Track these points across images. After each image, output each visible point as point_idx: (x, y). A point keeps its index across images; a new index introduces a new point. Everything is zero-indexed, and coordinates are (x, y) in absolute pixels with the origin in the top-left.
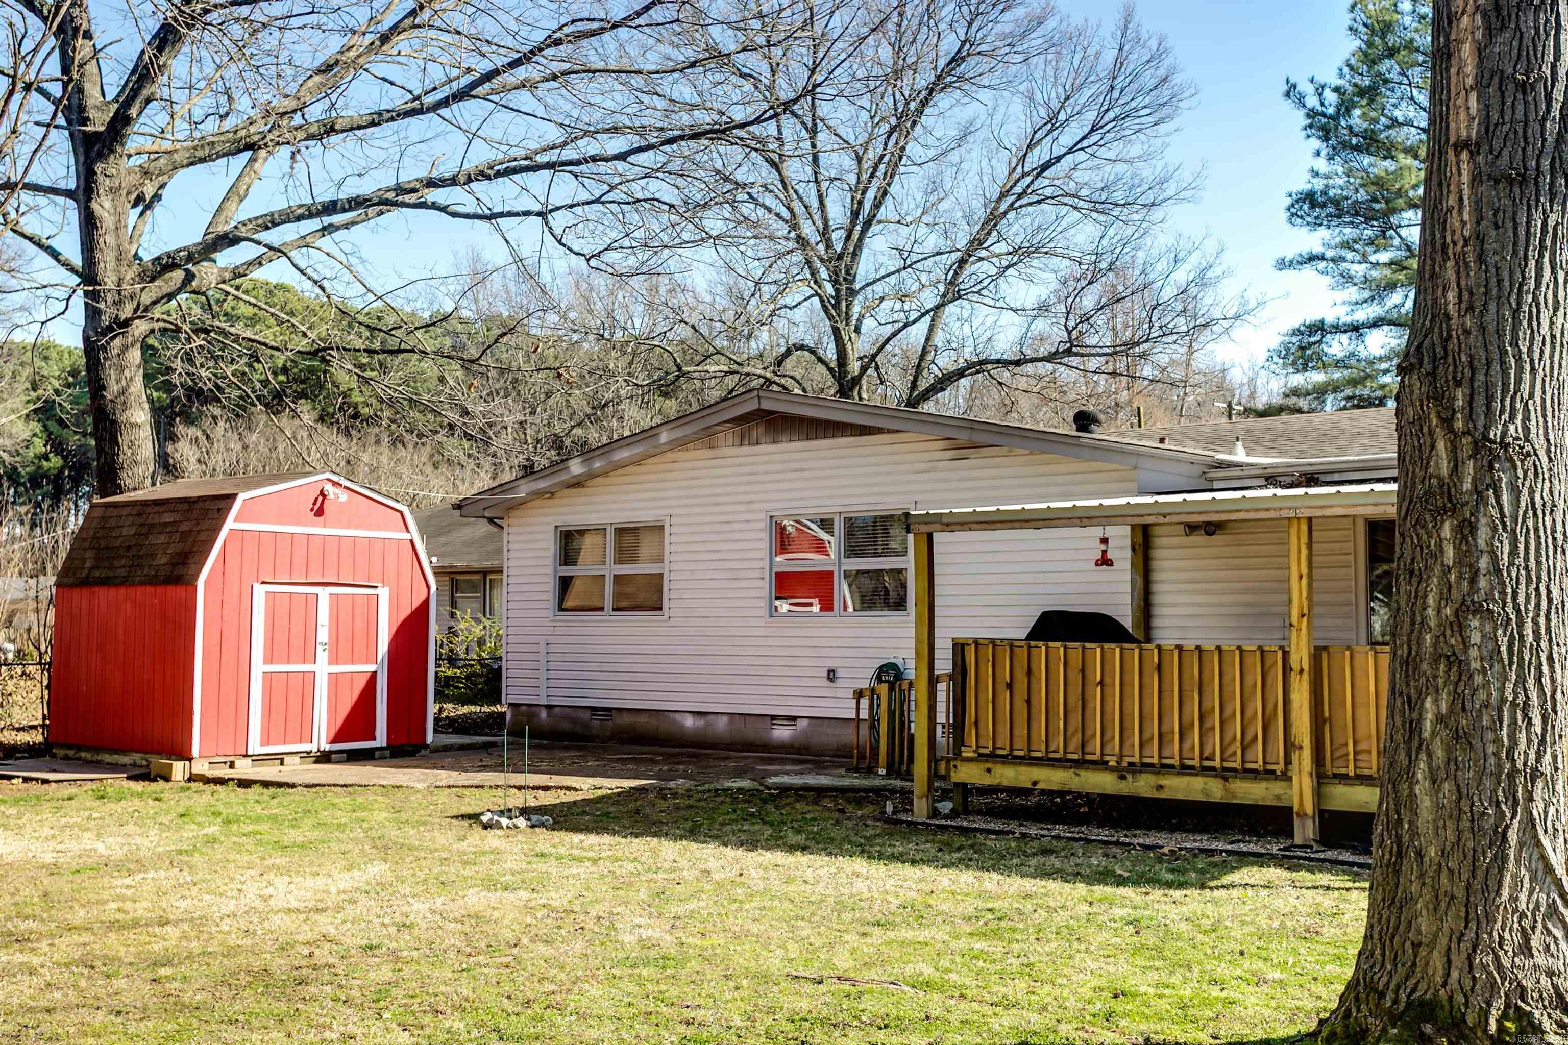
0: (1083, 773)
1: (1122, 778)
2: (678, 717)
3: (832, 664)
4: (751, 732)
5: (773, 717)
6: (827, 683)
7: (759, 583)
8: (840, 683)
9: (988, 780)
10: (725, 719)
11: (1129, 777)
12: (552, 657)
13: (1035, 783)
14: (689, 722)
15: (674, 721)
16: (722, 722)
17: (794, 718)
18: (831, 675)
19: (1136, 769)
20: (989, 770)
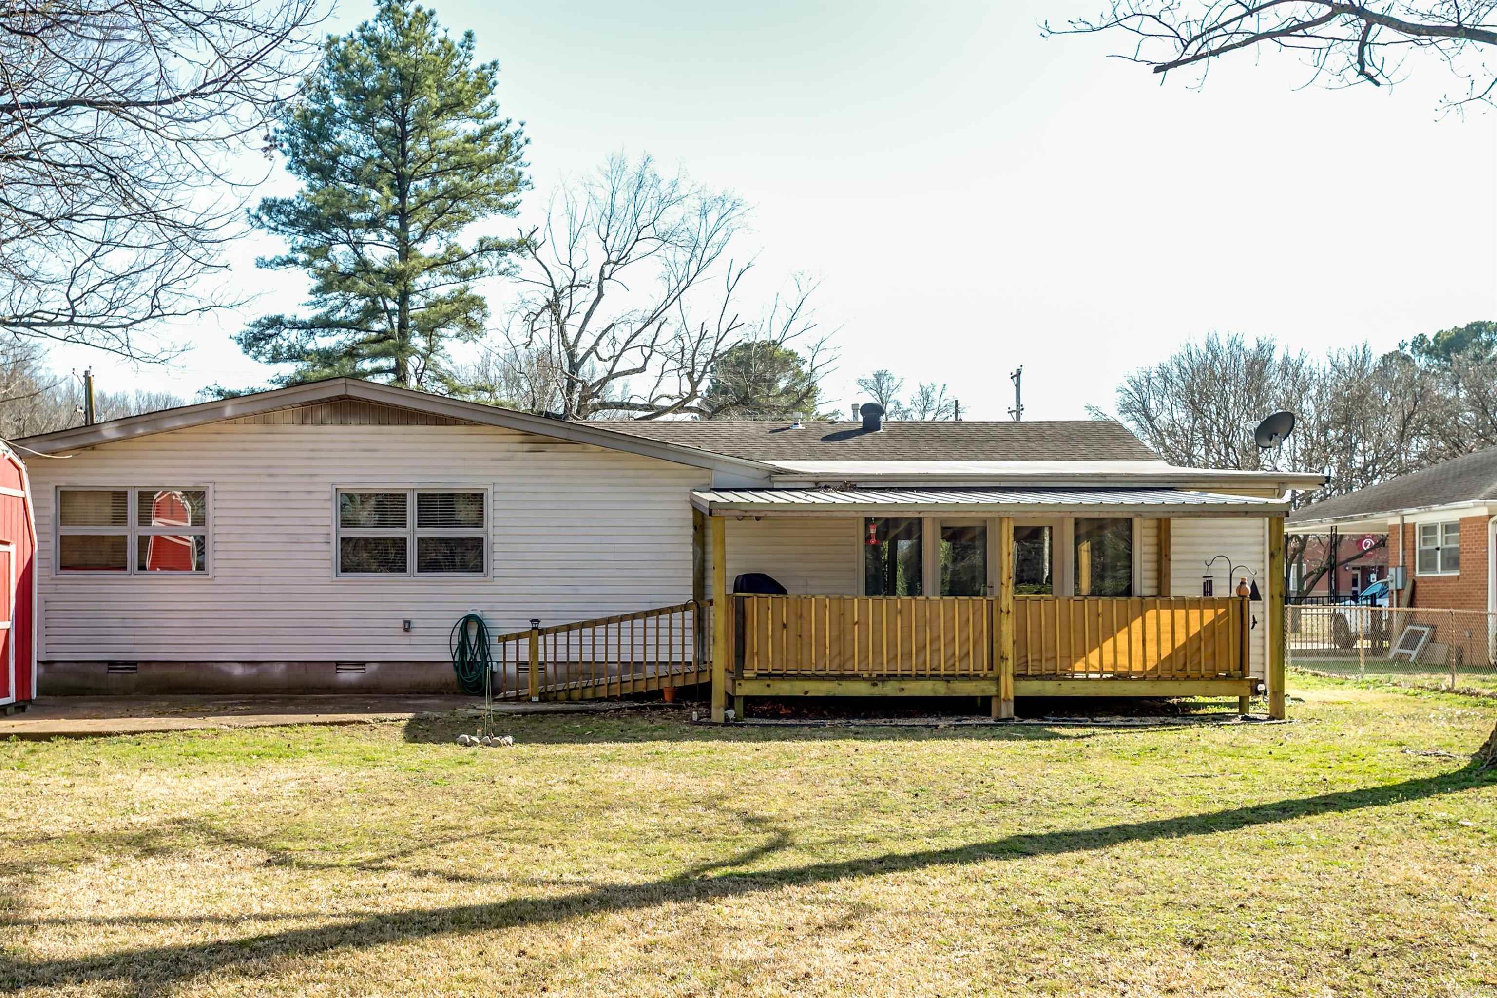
0: (844, 683)
1: (875, 685)
2: (224, 667)
3: (407, 617)
4: (313, 676)
5: (338, 663)
6: (401, 631)
7: (325, 547)
8: (414, 632)
9: (768, 692)
10: (282, 666)
11: (880, 684)
12: (51, 614)
13: (806, 692)
14: (238, 671)
15: (220, 671)
16: (279, 669)
17: (364, 663)
18: (407, 626)
19: (882, 678)
20: (768, 686)
